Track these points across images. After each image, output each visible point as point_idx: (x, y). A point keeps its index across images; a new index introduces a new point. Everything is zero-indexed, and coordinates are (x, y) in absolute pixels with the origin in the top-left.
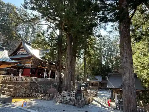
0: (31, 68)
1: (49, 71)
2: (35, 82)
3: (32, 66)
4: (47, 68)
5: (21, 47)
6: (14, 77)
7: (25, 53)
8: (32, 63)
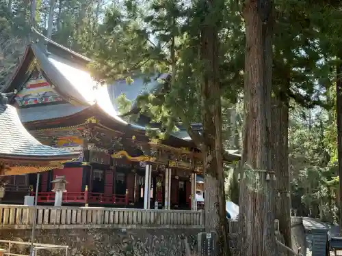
0: (85, 163)
1: (164, 173)
2: (120, 226)
3: (87, 155)
4: (152, 160)
5: (31, 68)
6: (41, 211)
7: (51, 99)
8: (86, 144)
